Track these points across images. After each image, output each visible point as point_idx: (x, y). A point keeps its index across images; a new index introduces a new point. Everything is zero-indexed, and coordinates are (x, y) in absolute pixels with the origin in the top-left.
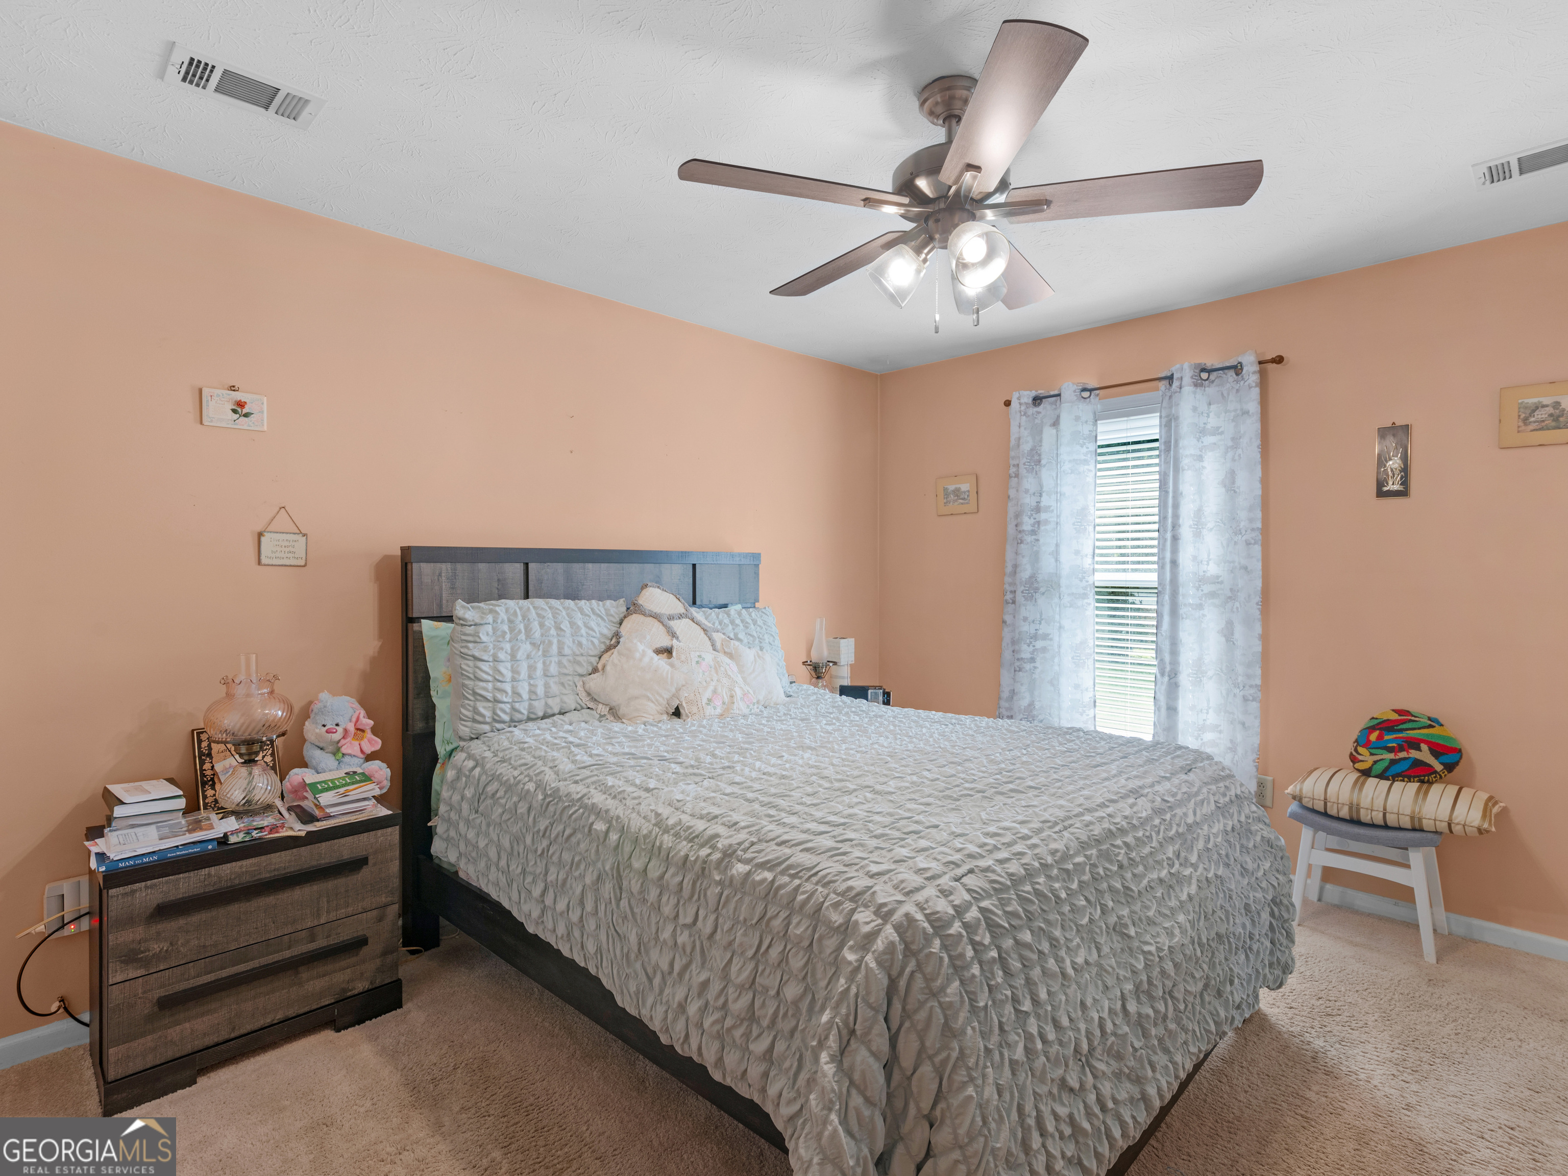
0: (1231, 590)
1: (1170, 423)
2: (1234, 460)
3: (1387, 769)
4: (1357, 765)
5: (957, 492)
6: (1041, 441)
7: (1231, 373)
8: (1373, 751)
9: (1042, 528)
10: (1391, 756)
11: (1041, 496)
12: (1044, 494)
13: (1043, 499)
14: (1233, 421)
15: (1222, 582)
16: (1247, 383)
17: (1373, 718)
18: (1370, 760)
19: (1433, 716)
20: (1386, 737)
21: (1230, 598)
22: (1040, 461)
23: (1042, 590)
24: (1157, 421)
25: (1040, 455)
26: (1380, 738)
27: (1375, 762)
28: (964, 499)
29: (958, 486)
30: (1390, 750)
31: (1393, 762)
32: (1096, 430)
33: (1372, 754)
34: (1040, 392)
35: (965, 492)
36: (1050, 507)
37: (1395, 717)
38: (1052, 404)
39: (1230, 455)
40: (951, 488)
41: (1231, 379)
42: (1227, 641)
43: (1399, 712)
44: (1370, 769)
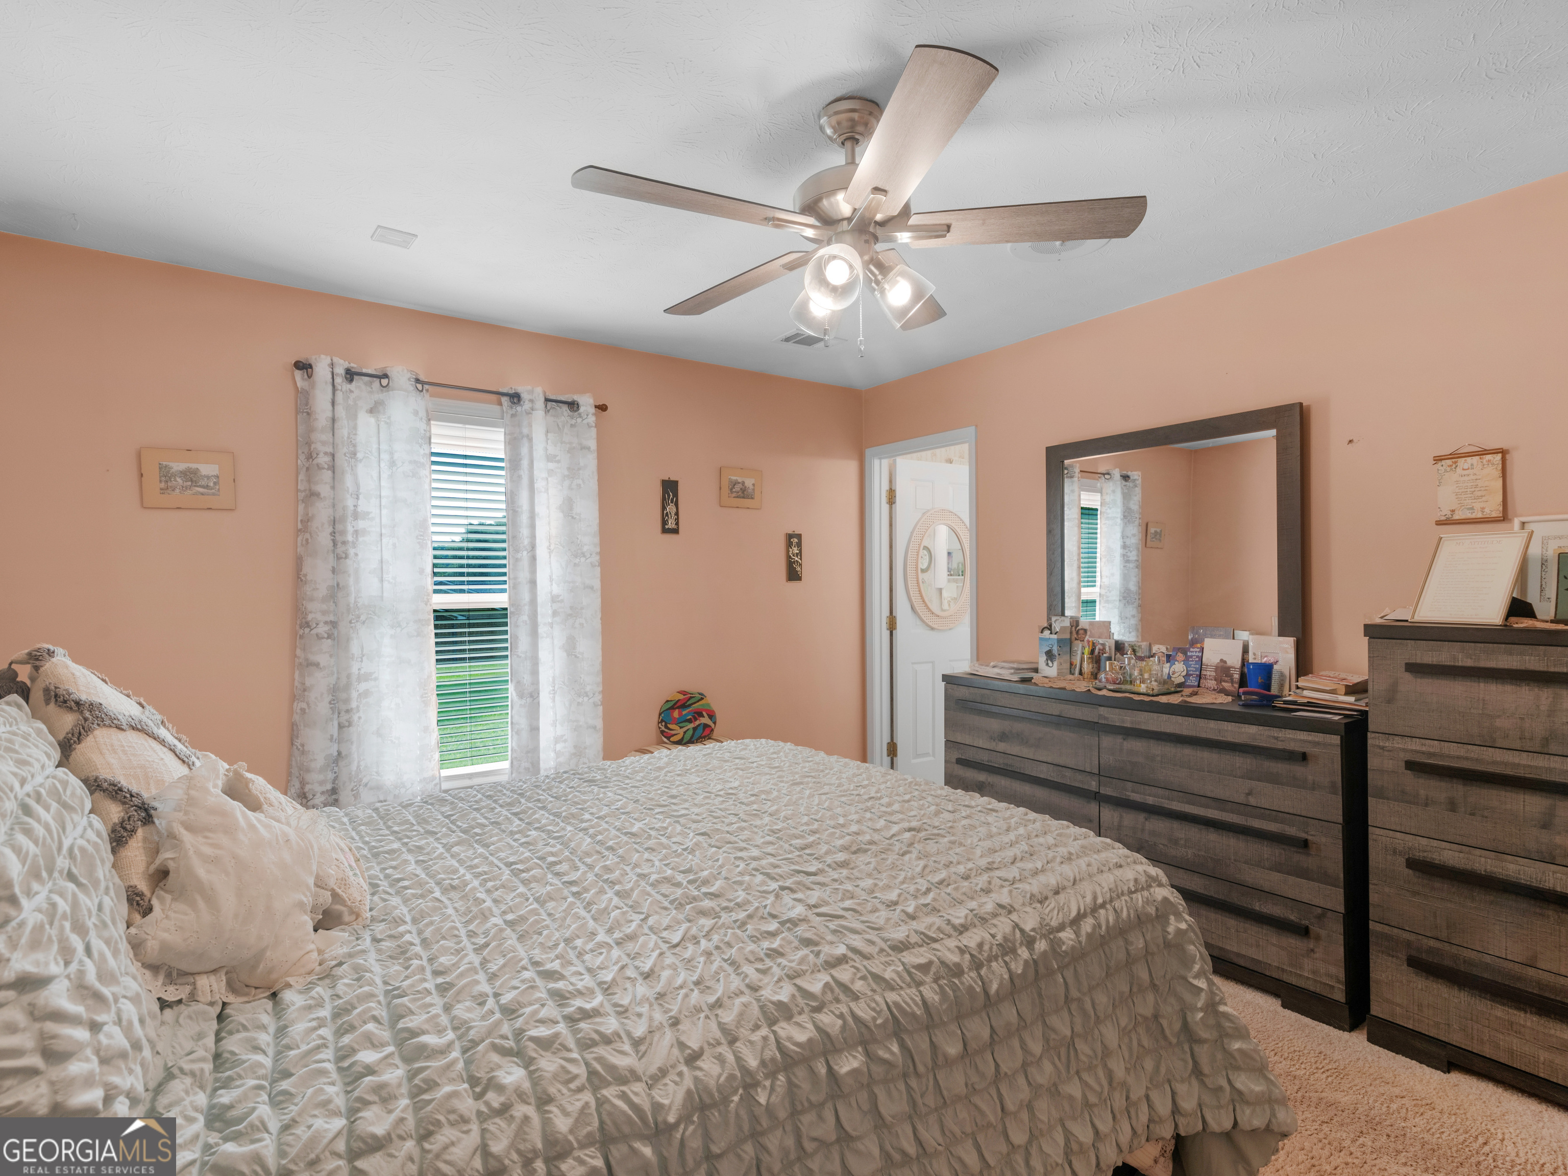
0: (571, 608)
1: (513, 442)
2: (570, 488)
3: (692, 737)
4: (672, 739)
5: (191, 477)
6: (355, 428)
7: (565, 408)
8: (681, 725)
9: (361, 539)
10: (691, 726)
11: (358, 498)
12: (361, 497)
13: (360, 502)
14: (568, 452)
15: (562, 601)
16: (585, 422)
17: (667, 701)
18: (681, 731)
19: (700, 691)
20: (684, 713)
21: (570, 615)
22: (355, 454)
23: (363, 618)
24: (501, 437)
25: (355, 446)
26: (680, 714)
27: (685, 733)
28: (207, 487)
29: (193, 466)
30: (690, 721)
31: (695, 729)
32: (430, 431)
33: (681, 728)
34: (352, 365)
35: (208, 477)
36: (368, 513)
37: (681, 697)
38: (366, 384)
39: (567, 483)
40: (178, 466)
41: (565, 414)
42: (568, 655)
43: (683, 693)
44: (683, 738)
